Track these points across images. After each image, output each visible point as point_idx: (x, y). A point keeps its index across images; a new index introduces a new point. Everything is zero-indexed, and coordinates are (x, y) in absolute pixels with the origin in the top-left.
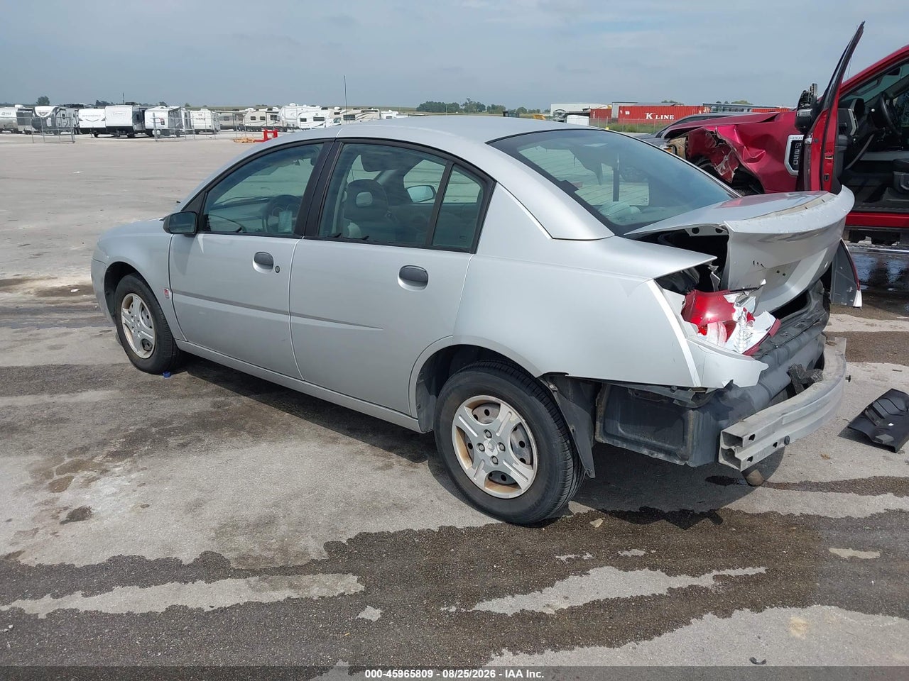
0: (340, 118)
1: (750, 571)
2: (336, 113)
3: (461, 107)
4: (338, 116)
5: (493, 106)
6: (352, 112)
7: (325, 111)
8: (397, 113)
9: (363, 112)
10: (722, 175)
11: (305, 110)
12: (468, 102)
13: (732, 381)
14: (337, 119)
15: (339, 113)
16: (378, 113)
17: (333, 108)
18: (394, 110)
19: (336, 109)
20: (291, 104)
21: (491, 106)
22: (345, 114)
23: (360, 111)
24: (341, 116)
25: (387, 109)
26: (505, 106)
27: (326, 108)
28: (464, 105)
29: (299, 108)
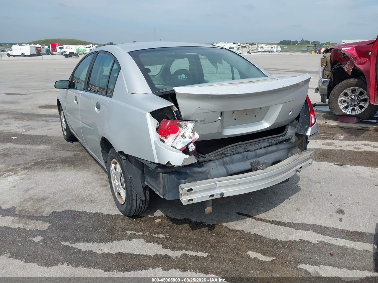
0: (240, 48)
1: (200, 254)
2: (238, 46)
3: (298, 42)
4: (239, 47)
5: (314, 41)
6: (245, 45)
7: (234, 45)
8: (265, 45)
9: (250, 45)
10: (346, 71)
11: (226, 44)
12: (302, 40)
13: (169, 161)
14: (239, 48)
15: (239, 46)
16: (256, 45)
17: (238, 43)
18: (264, 44)
19: (239, 44)
20: (221, 42)
21: (313, 42)
22: (242, 46)
23: (249, 44)
24: (240, 47)
25: (261, 43)
26: (320, 41)
27: (235, 44)
28: (300, 41)
29: (224, 44)
